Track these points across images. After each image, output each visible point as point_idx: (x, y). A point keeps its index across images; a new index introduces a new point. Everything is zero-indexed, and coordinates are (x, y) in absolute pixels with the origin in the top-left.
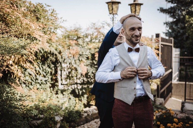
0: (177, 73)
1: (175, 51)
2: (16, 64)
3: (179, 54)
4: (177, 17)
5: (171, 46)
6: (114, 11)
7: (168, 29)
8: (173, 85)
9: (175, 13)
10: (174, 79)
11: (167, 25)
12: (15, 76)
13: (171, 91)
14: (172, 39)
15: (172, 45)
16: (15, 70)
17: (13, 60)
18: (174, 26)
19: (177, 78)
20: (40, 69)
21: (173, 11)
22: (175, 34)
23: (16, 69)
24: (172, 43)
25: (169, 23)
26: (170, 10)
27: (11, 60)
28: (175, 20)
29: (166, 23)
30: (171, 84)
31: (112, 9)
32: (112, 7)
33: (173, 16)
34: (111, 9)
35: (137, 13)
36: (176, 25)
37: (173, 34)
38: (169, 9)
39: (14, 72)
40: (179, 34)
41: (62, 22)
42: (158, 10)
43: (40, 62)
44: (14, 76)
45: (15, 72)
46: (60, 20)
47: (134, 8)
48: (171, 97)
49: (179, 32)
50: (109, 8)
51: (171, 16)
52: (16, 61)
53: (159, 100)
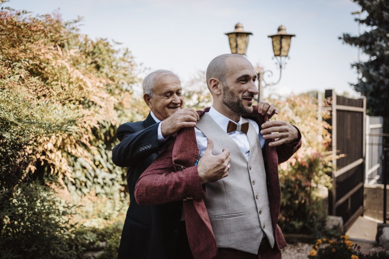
0: (377, 166)
1: (371, 123)
2: (59, 148)
3: (380, 128)
4: (378, 53)
5: (362, 113)
6: (240, 49)
7: (360, 76)
8: (365, 192)
9: (374, 44)
10: (370, 179)
11: (358, 68)
12: (56, 172)
13: (362, 204)
14: (363, 99)
15: (364, 110)
16: (56, 159)
17: (54, 143)
18: (371, 72)
19: (377, 177)
20: (102, 157)
21: (370, 40)
22: (374, 87)
23: (58, 157)
24: (362, 107)
25: (362, 65)
26: (363, 39)
27: (51, 141)
28: (374, 58)
29: (358, 66)
30: (362, 188)
31: (237, 46)
32: (236, 41)
33: (370, 51)
34: (234, 45)
35: (284, 51)
36: (377, 69)
37: (371, 88)
38: (361, 36)
39: (54, 163)
40: (382, 88)
41: (144, 71)
42: (340, 38)
43: (103, 145)
44: (54, 171)
45: (57, 164)
46: (139, 68)
47: (279, 42)
48: (362, 215)
49: (382, 82)
50: (230, 44)
51: (366, 51)
52: (59, 144)
53: (333, 221)
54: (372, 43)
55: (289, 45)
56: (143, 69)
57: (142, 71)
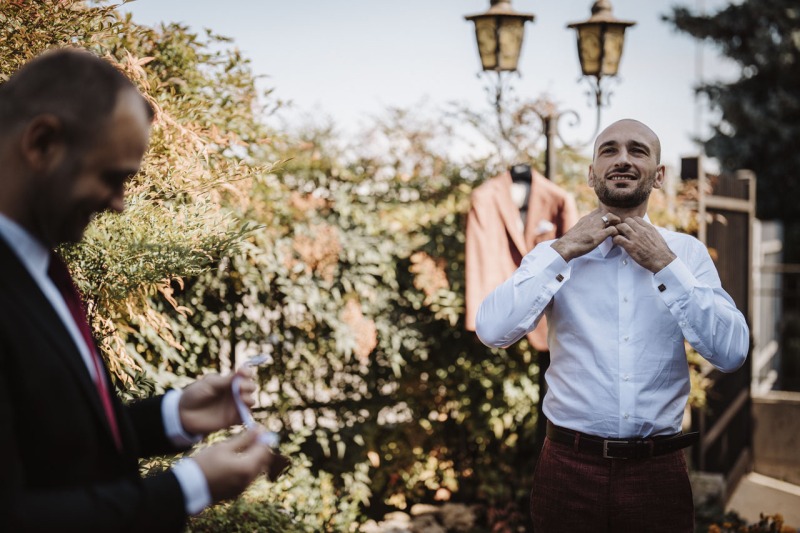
0: (772, 348)
1: (764, 238)
3: (776, 253)
4: (761, 59)
5: (745, 215)
6: (506, 57)
7: (716, 116)
8: (756, 411)
9: (752, 35)
10: (762, 379)
11: (711, 96)
13: (748, 442)
14: (746, 182)
15: (749, 206)
18: (748, 107)
19: (773, 376)
21: (741, 24)
22: (754, 147)
24: (746, 197)
25: (721, 91)
26: (724, 22)
28: (750, 72)
29: (711, 91)
30: (749, 401)
31: (497, 50)
32: (497, 38)
33: (736, 53)
34: (490, 45)
35: (610, 64)
36: (760, 99)
37: (745, 148)
38: (721, 15)
40: (774, 148)
41: (273, 111)
42: (665, 19)
46: (262, 101)
47: (596, 40)
49: (774, 135)
50: (479, 43)
51: (733, 53)
53: (705, 483)
54: (748, 34)
55: (620, 49)
56: (273, 105)
57: (268, 110)
